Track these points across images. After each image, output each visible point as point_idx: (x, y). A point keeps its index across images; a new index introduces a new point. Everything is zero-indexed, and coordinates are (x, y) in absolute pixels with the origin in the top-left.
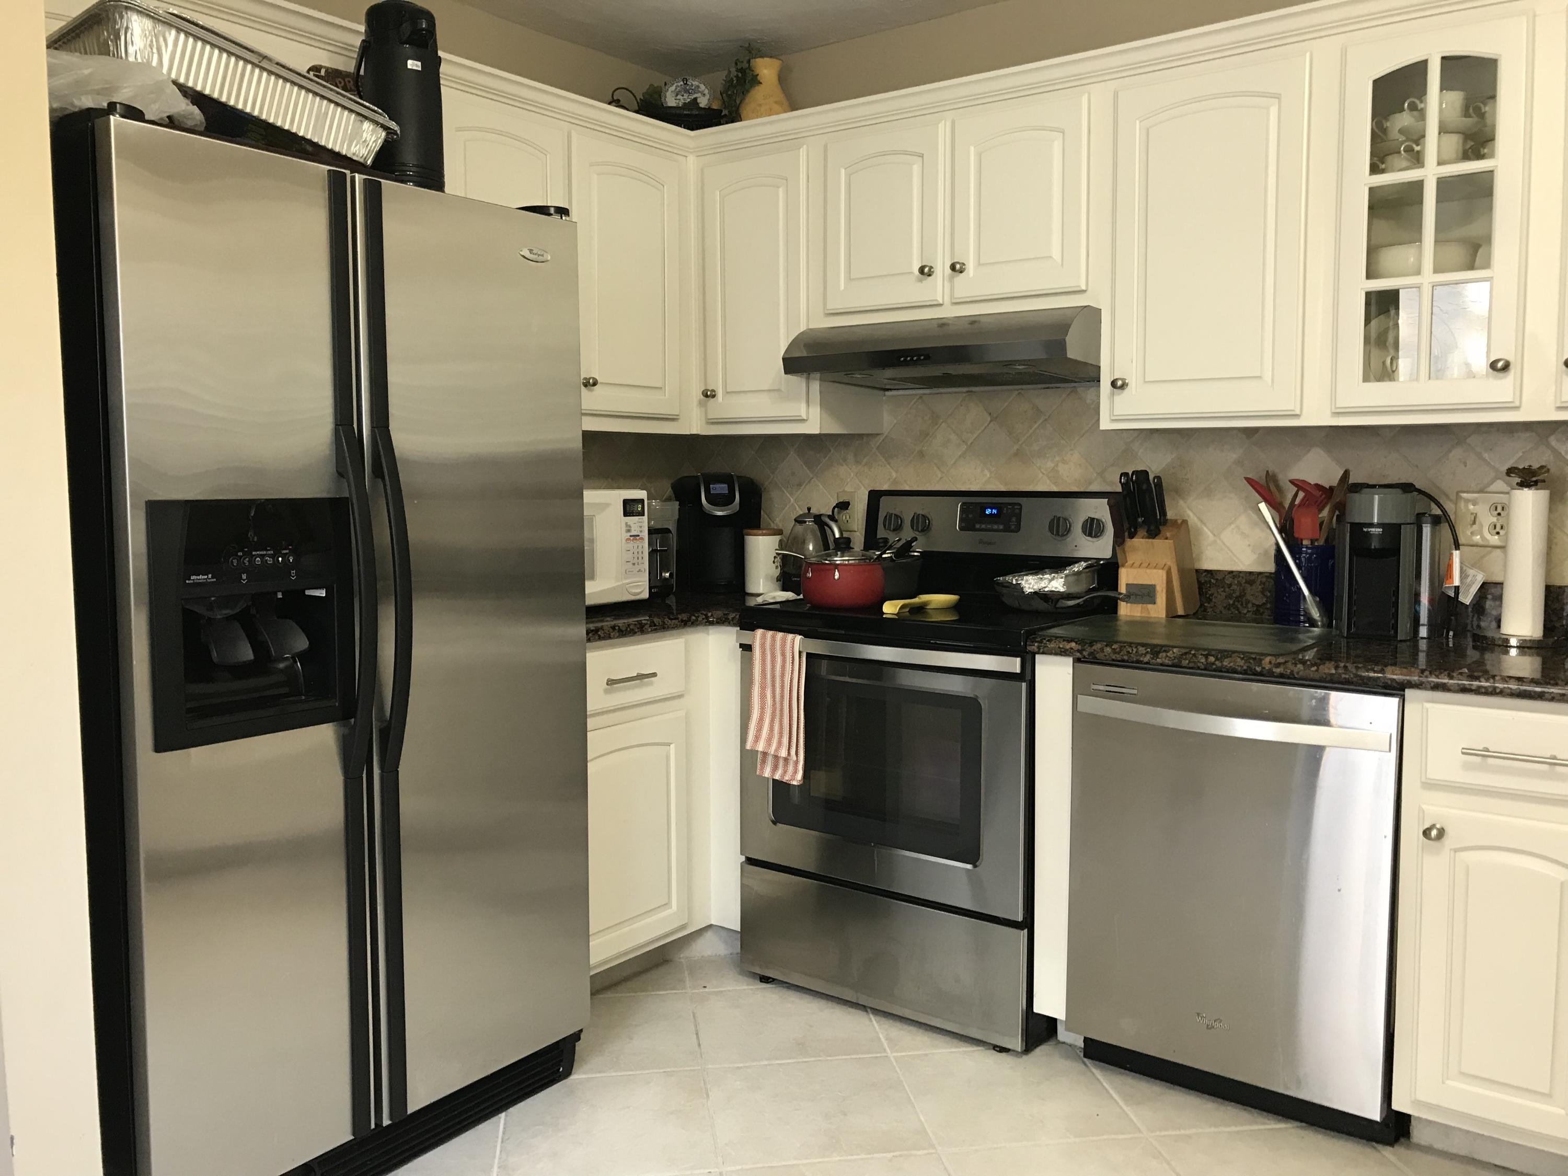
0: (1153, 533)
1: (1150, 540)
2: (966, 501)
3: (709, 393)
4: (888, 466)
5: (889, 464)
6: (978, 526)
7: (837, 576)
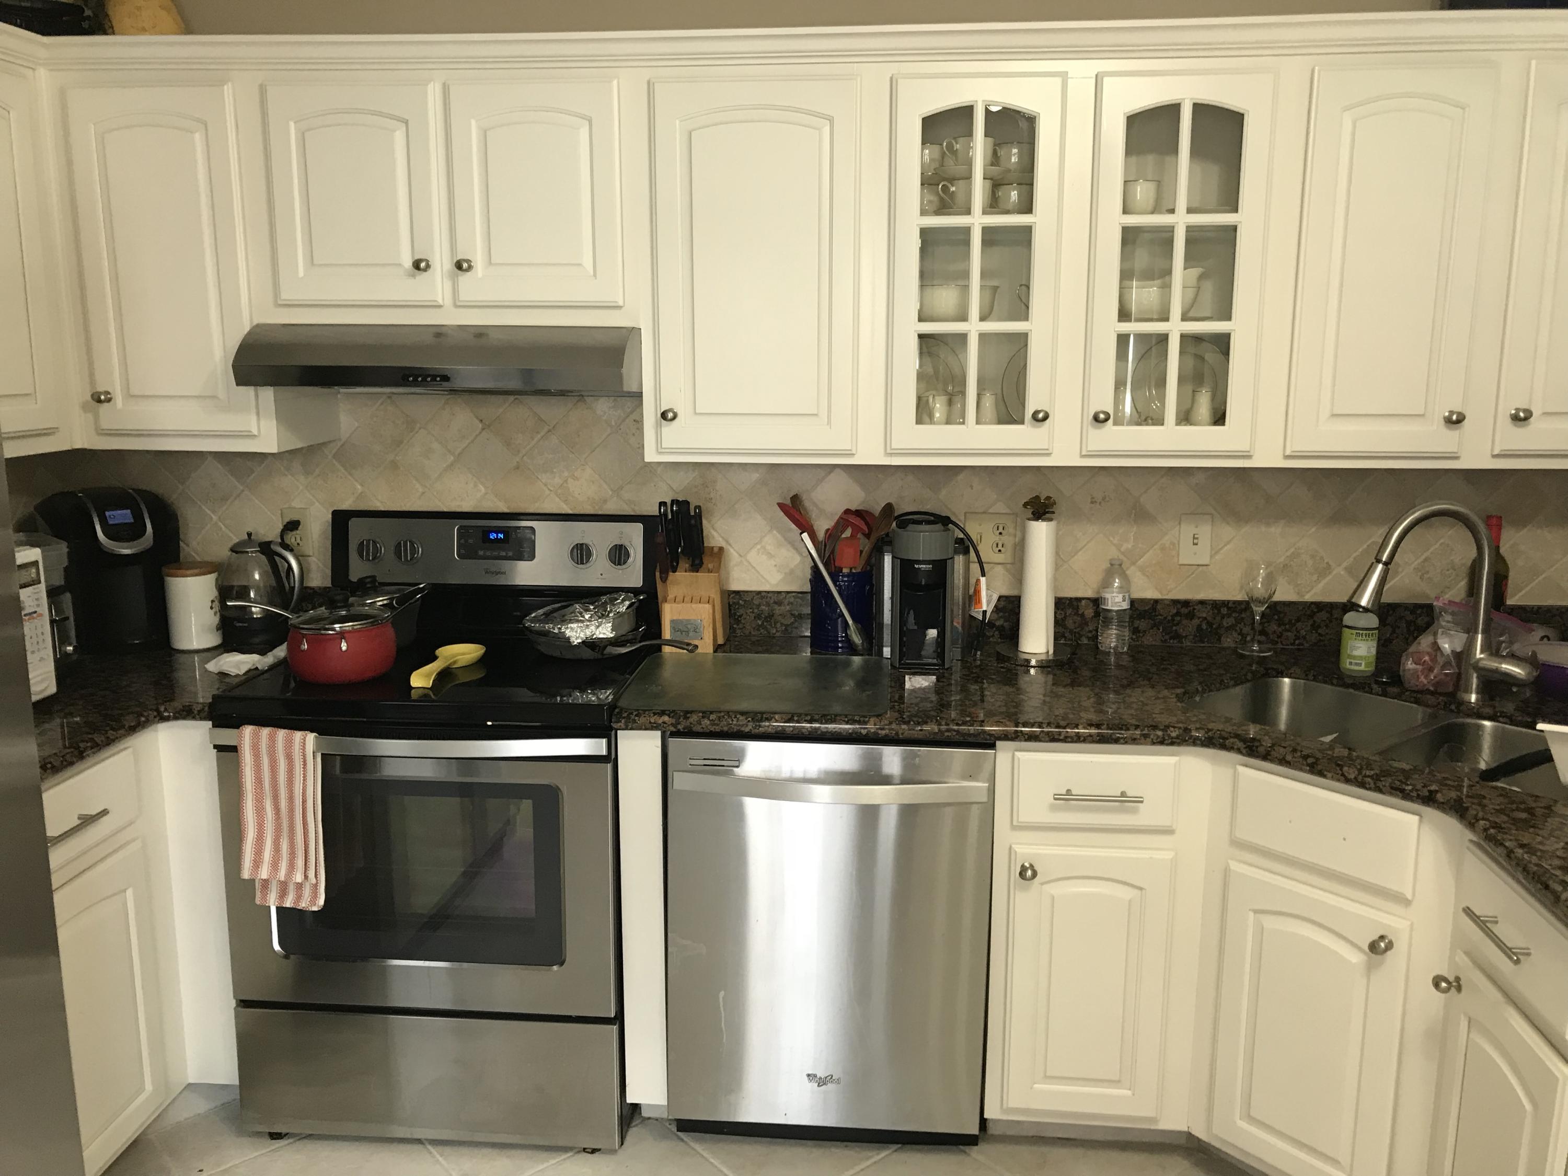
0: (696, 567)
1: (695, 574)
2: (464, 524)
3: (103, 397)
4: (350, 477)
5: (351, 474)
6: (481, 553)
7: (344, 646)
